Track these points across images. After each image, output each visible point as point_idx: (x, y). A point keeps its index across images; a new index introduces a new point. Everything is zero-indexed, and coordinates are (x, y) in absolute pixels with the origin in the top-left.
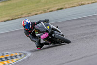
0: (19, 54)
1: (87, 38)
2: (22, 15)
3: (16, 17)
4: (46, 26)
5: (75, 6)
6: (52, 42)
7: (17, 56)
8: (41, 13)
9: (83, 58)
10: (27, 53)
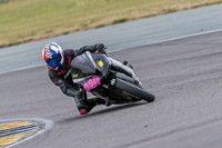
0: (26, 124)
1: (181, 88)
2: (33, 34)
3: (20, 40)
4: (96, 60)
5: (154, 15)
6: (111, 98)
7: (21, 128)
8: (78, 30)
9: (173, 132)
10: (45, 121)
